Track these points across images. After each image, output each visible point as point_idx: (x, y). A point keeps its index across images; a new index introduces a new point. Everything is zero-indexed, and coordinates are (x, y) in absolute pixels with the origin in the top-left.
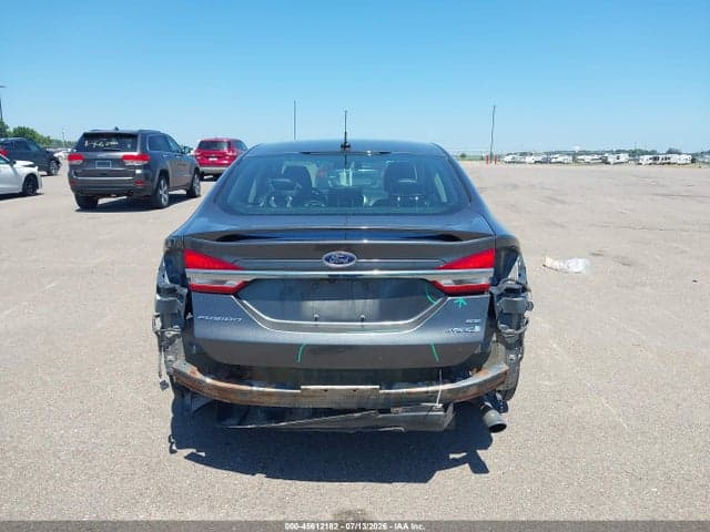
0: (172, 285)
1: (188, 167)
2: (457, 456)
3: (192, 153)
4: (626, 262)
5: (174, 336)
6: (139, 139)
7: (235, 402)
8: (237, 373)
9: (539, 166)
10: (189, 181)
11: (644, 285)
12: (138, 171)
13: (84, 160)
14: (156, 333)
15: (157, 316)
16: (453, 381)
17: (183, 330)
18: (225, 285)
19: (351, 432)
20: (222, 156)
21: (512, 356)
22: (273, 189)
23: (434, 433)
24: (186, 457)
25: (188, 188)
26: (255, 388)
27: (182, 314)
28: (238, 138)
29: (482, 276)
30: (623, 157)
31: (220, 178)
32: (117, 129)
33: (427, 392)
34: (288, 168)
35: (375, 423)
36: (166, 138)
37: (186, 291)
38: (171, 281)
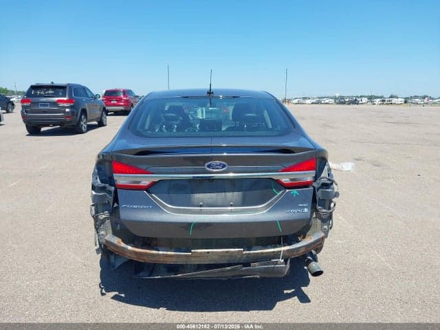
0: (103, 184)
1: (98, 107)
2: (289, 292)
3: (101, 99)
4: (376, 164)
5: (105, 218)
6: (67, 90)
7: (147, 261)
8: (148, 243)
9: (314, 105)
10: (99, 116)
11: (389, 178)
12: (67, 110)
13: (32, 103)
14: (93, 217)
15: (93, 205)
16: (290, 244)
17: (111, 214)
18: (141, 184)
19: (224, 279)
20: (119, 100)
21: (326, 227)
22: (164, 120)
23: (278, 278)
24: (112, 298)
25: (99, 120)
26: (161, 252)
27: (111, 204)
28: (129, 89)
29: (308, 176)
30: (365, 100)
31: (130, 114)
32: (53, 83)
33: (274, 252)
34: (170, 107)
35: (242, 273)
36: (84, 89)
37: (113, 188)
38: (101, 181)
